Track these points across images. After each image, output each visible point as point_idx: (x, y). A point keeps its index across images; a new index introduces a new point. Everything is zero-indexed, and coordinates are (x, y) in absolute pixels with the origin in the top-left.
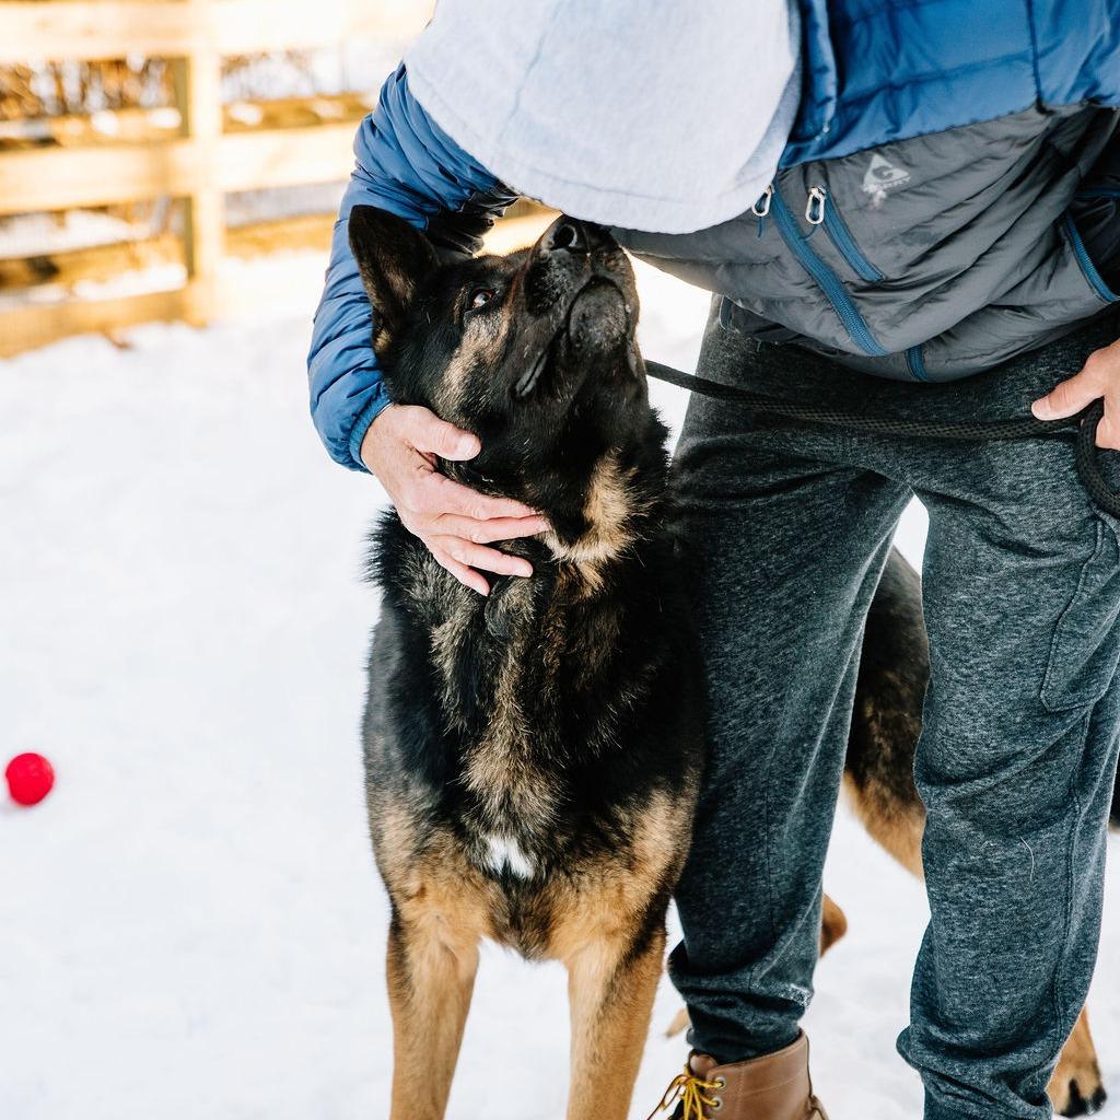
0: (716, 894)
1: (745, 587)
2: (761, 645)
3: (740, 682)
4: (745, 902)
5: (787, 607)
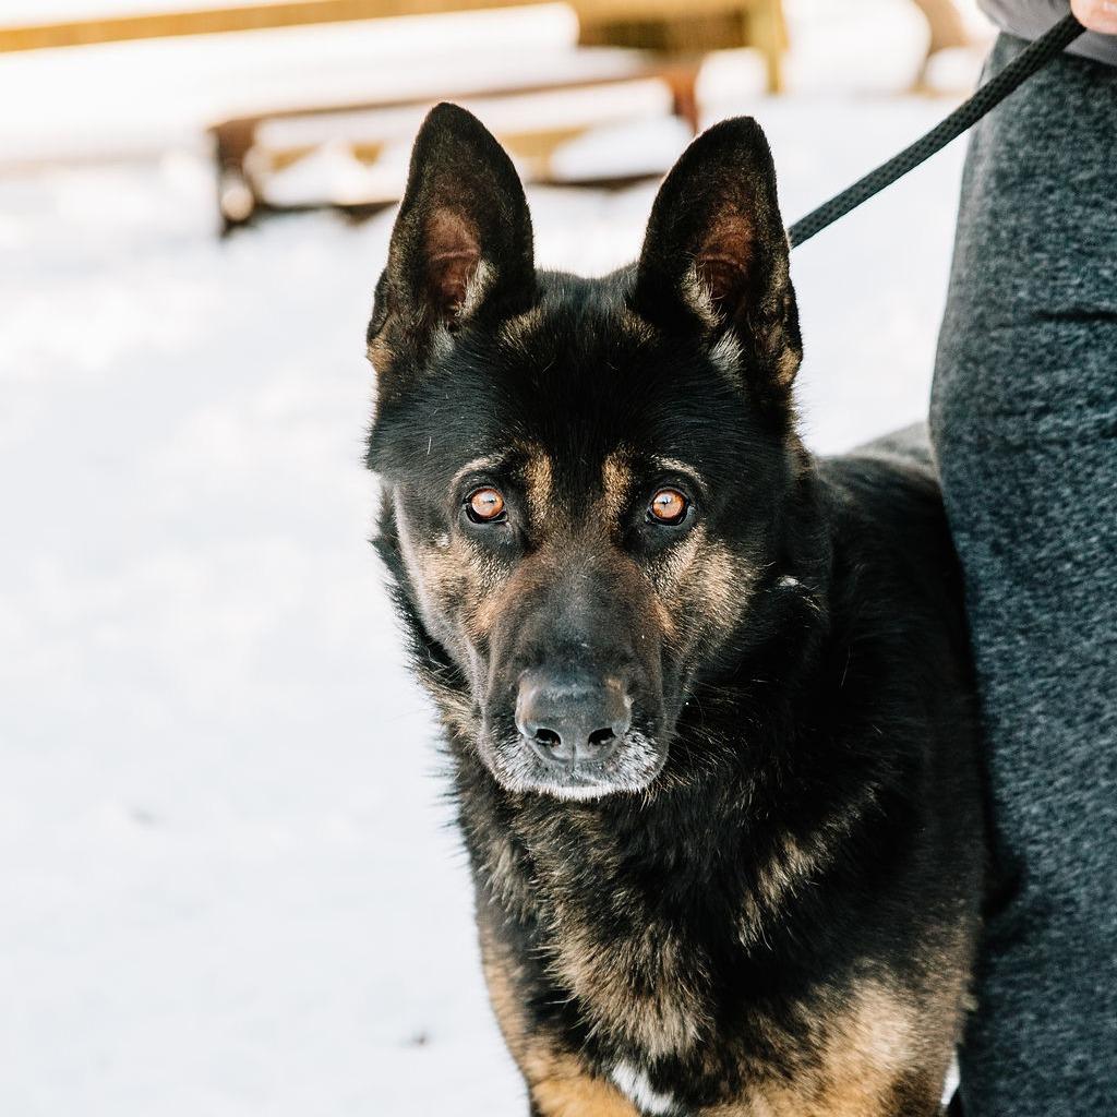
0: (1039, 1044)
3: (1078, 719)
4: (1085, 1052)
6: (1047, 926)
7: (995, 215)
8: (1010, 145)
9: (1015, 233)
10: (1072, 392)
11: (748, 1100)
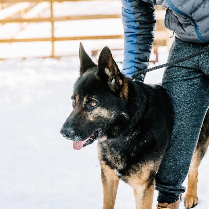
1: (180, 98)
2: (184, 111)
5: (189, 103)
6: (171, 148)
7: (173, 54)
8: (177, 46)
9: (175, 57)
10: (180, 75)
11: (130, 175)
